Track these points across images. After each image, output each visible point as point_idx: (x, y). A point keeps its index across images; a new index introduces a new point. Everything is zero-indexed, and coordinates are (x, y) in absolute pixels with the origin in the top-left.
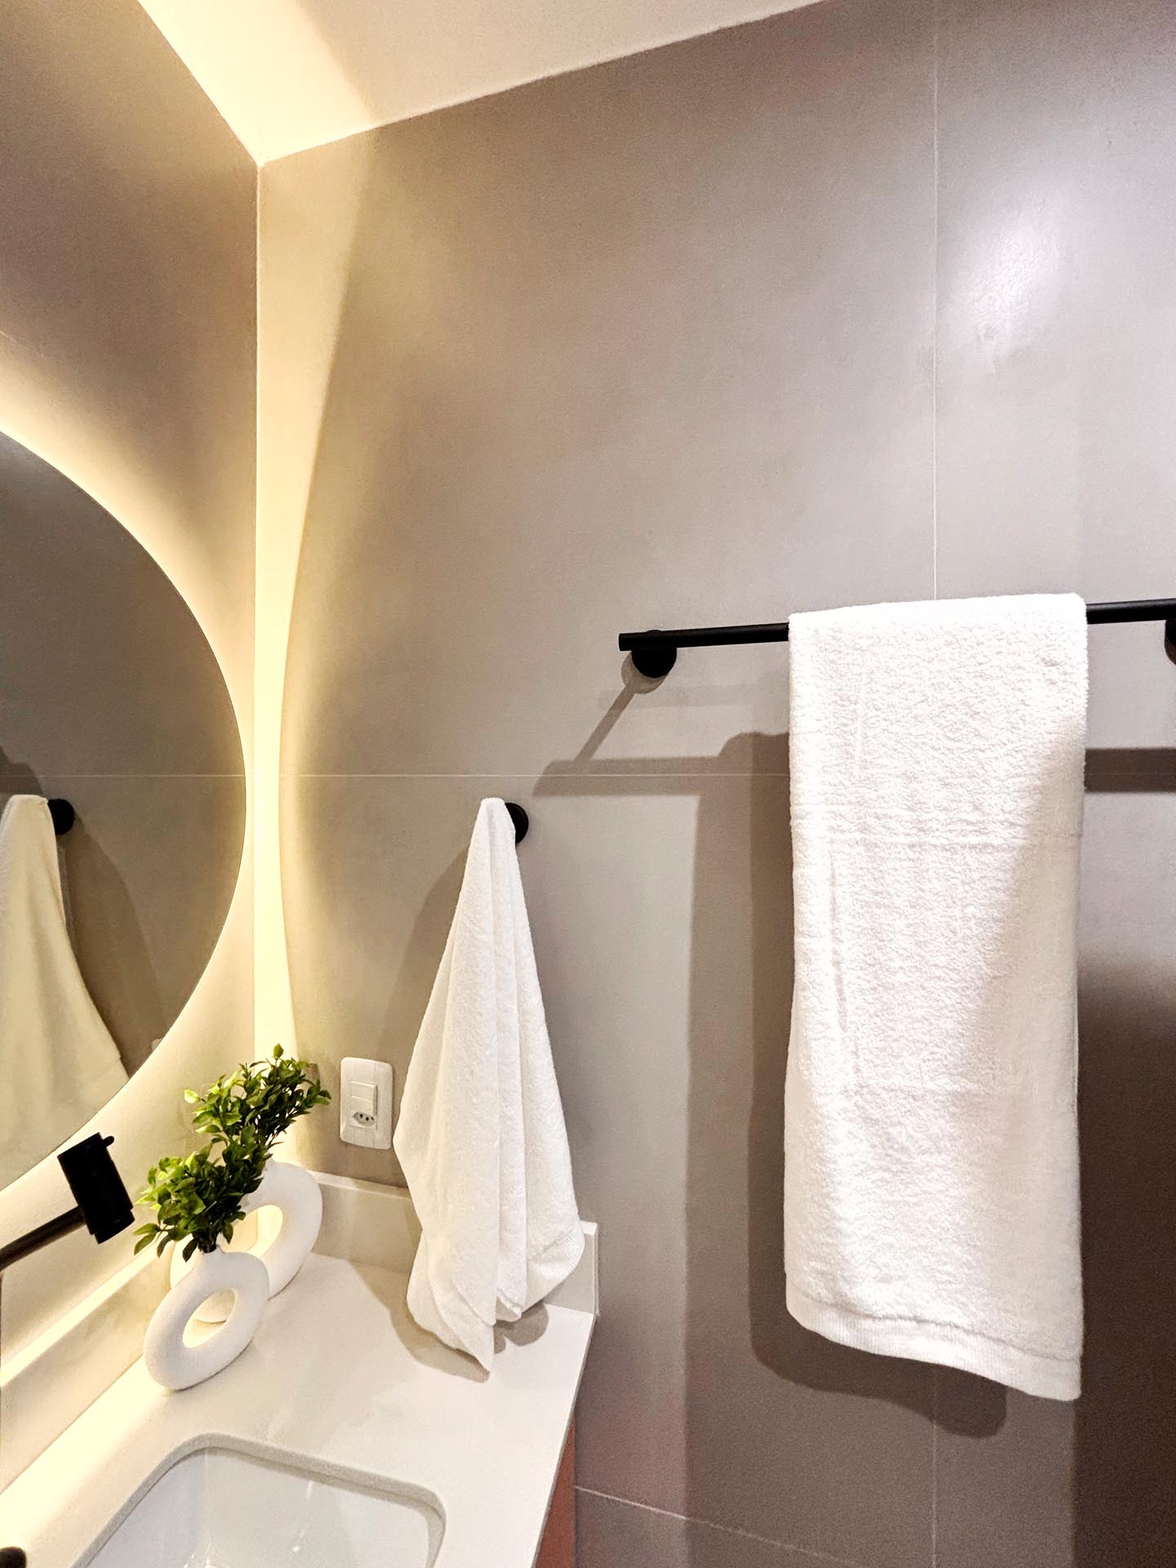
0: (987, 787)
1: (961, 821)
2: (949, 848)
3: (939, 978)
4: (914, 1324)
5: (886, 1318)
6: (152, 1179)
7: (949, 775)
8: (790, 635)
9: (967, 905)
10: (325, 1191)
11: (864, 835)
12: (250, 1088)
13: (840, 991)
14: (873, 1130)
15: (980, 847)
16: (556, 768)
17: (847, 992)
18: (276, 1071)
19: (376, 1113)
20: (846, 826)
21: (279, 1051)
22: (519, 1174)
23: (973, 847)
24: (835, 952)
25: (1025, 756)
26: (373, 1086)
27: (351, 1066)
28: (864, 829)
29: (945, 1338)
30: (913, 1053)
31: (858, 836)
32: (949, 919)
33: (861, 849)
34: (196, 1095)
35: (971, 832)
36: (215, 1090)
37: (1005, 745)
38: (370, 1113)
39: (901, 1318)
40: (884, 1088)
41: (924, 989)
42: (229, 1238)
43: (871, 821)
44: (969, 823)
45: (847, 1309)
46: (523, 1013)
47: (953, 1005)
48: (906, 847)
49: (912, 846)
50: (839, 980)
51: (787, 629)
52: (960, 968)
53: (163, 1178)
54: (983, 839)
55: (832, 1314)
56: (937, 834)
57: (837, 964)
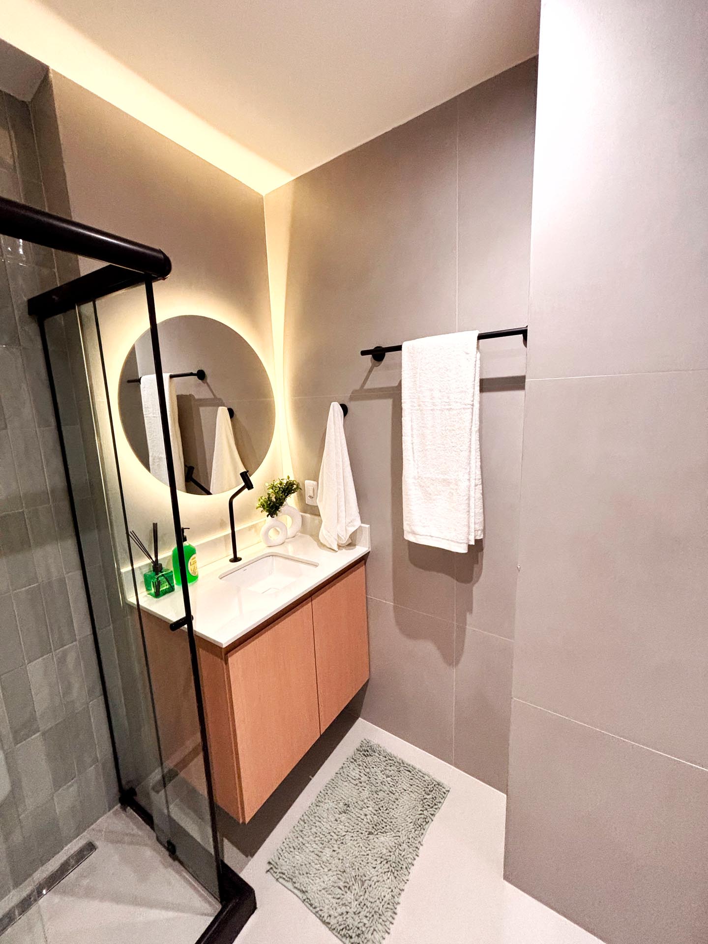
0: (450, 392)
1: (444, 402)
2: (442, 410)
4: (430, 537)
5: (423, 536)
7: (442, 389)
8: (402, 349)
9: (446, 427)
10: (302, 516)
12: (281, 484)
13: (413, 451)
16: (354, 392)
17: (415, 451)
18: (287, 482)
19: (314, 495)
20: (415, 405)
21: (289, 478)
22: (343, 503)
23: (448, 409)
24: (412, 441)
25: (460, 382)
26: (312, 488)
27: (306, 482)
28: (419, 406)
29: (437, 540)
31: (418, 408)
32: (441, 431)
33: (419, 411)
34: (268, 484)
35: (447, 406)
38: (312, 495)
39: (426, 535)
40: (425, 477)
42: (277, 516)
43: (421, 403)
44: (446, 402)
45: (414, 534)
46: (343, 459)
49: (431, 410)
50: (413, 448)
51: (402, 347)
54: (450, 407)
55: (411, 535)
56: (438, 406)
57: (412, 444)
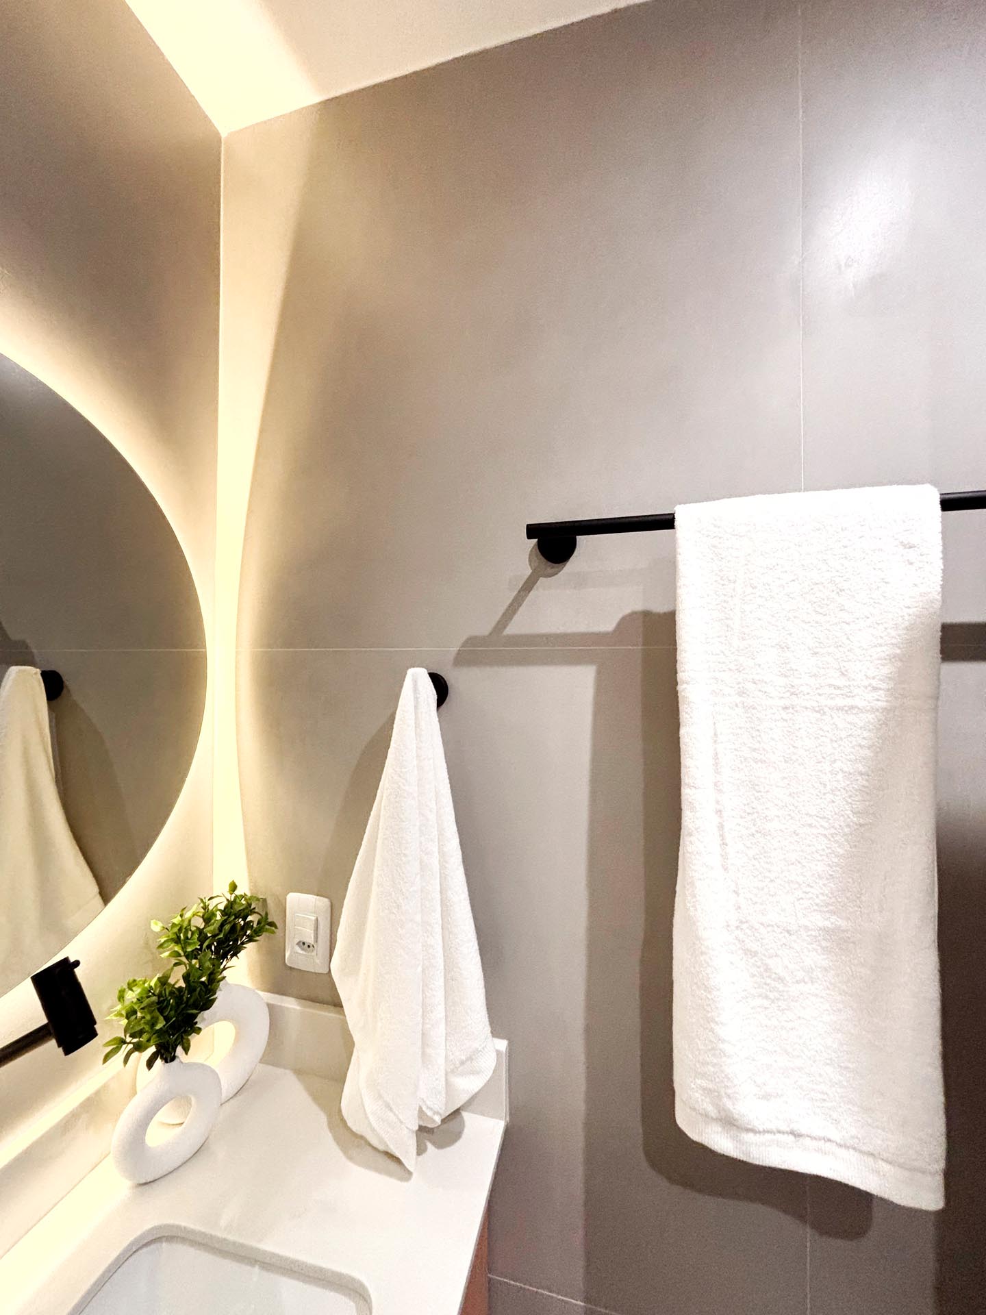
0: (851, 656)
1: (830, 686)
2: (819, 710)
3: (810, 825)
4: (791, 1138)
5: (765, 1132)
6: (121, 997)
7: (817, 645)
8: (676, 523)
9: (835, 761)
10: (271, 1007)
11: (742, 699)
12: (208, 919)
13: (722, 836)
14: (753, 961)
15: (846, 708)
16: (472, 641)
17: (728, 837)
18: (231, 904)
19: (316, 940)
20: (726, 690)
21: (234, 887)
22: (440, 995)
23: (839, 709)
24: (718, 802)
25: (886, 629)
26: (314, 918)
27: (294, 900)
28: (742, 693)
29: (819, 1150)
30: (788, 892)
31: (738, 699)
32: (819, 773)
33: (740, 710)
34: (160, 924)
35: (837, 695)
36: (177, 920)
37: (868, 618)
38: (310, 940)
39: (779, 1132)
40: (762, 924)
41: (797, 835)
42: (186, 1050)
43: (749, 686)
44: (837, 688)
45: (730, 1123)
46: (442, 853)
47: (823, 850)
48: (780, 709)
49: (786, 708)
50: (721, 827)
51: (674, 518)
52: (830, 817)
53: (131, 996)
54: (849, 702)
55: (717, 1128)
56: (807, 697)
57: (719, 812)
